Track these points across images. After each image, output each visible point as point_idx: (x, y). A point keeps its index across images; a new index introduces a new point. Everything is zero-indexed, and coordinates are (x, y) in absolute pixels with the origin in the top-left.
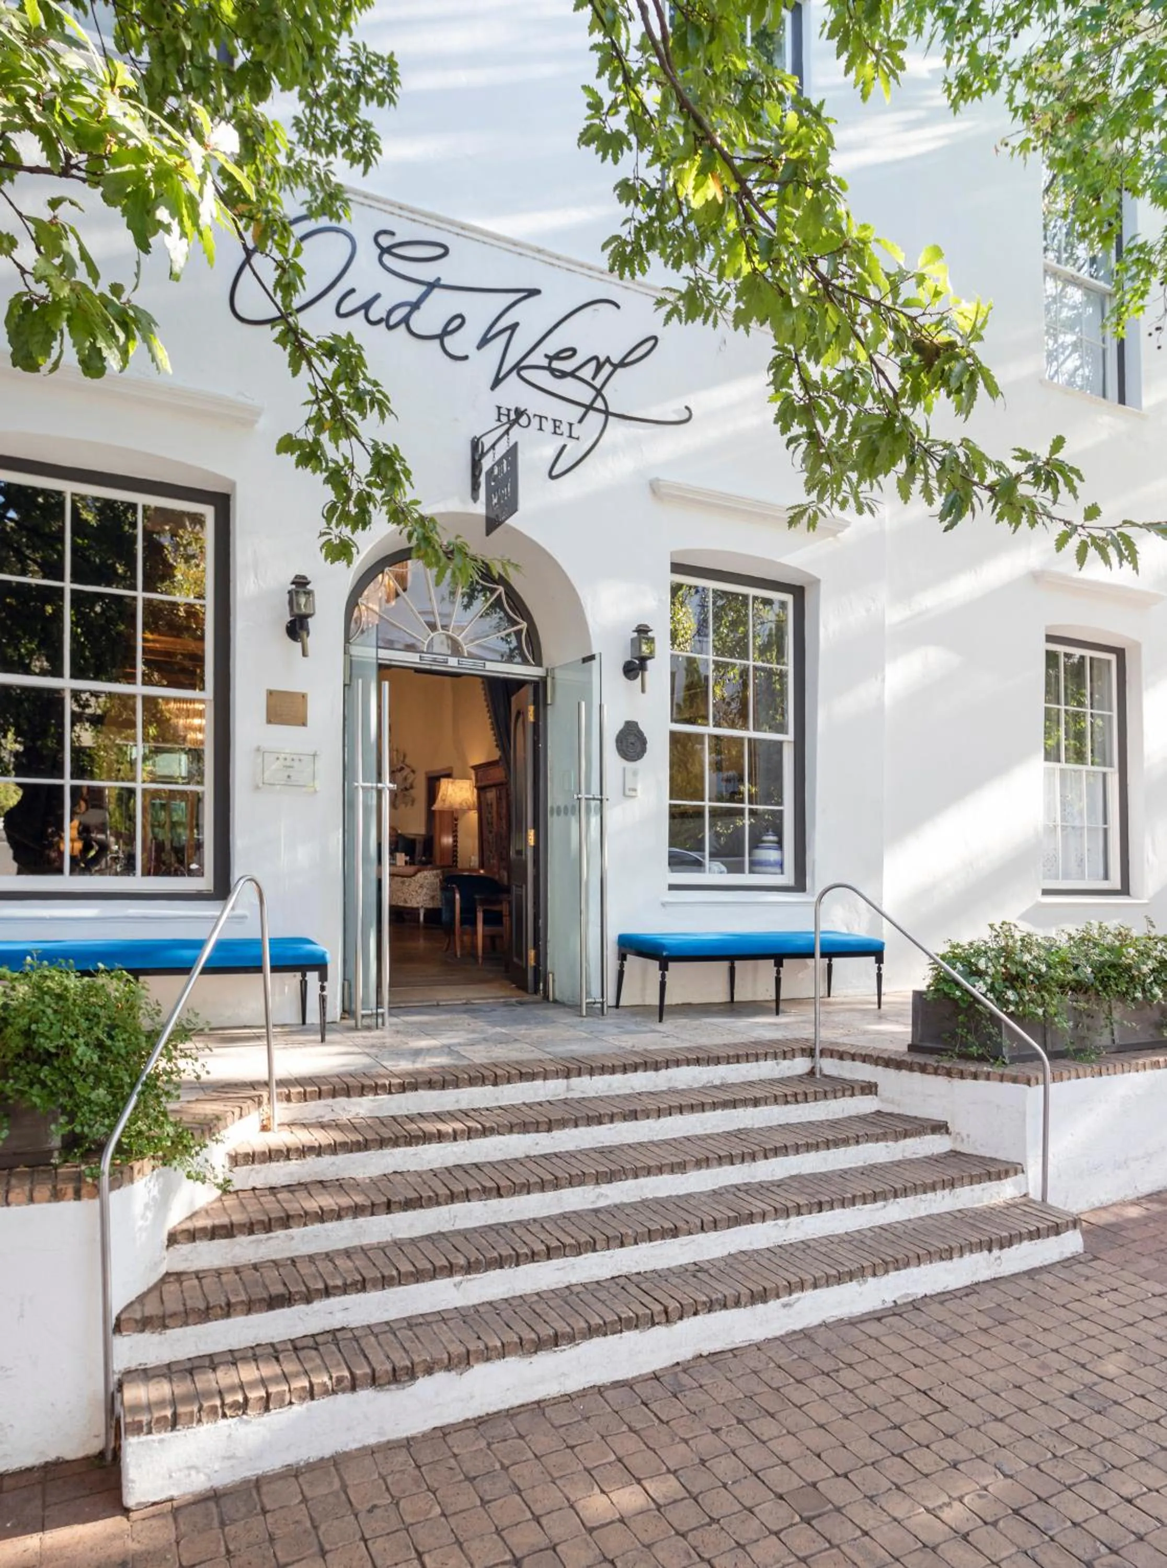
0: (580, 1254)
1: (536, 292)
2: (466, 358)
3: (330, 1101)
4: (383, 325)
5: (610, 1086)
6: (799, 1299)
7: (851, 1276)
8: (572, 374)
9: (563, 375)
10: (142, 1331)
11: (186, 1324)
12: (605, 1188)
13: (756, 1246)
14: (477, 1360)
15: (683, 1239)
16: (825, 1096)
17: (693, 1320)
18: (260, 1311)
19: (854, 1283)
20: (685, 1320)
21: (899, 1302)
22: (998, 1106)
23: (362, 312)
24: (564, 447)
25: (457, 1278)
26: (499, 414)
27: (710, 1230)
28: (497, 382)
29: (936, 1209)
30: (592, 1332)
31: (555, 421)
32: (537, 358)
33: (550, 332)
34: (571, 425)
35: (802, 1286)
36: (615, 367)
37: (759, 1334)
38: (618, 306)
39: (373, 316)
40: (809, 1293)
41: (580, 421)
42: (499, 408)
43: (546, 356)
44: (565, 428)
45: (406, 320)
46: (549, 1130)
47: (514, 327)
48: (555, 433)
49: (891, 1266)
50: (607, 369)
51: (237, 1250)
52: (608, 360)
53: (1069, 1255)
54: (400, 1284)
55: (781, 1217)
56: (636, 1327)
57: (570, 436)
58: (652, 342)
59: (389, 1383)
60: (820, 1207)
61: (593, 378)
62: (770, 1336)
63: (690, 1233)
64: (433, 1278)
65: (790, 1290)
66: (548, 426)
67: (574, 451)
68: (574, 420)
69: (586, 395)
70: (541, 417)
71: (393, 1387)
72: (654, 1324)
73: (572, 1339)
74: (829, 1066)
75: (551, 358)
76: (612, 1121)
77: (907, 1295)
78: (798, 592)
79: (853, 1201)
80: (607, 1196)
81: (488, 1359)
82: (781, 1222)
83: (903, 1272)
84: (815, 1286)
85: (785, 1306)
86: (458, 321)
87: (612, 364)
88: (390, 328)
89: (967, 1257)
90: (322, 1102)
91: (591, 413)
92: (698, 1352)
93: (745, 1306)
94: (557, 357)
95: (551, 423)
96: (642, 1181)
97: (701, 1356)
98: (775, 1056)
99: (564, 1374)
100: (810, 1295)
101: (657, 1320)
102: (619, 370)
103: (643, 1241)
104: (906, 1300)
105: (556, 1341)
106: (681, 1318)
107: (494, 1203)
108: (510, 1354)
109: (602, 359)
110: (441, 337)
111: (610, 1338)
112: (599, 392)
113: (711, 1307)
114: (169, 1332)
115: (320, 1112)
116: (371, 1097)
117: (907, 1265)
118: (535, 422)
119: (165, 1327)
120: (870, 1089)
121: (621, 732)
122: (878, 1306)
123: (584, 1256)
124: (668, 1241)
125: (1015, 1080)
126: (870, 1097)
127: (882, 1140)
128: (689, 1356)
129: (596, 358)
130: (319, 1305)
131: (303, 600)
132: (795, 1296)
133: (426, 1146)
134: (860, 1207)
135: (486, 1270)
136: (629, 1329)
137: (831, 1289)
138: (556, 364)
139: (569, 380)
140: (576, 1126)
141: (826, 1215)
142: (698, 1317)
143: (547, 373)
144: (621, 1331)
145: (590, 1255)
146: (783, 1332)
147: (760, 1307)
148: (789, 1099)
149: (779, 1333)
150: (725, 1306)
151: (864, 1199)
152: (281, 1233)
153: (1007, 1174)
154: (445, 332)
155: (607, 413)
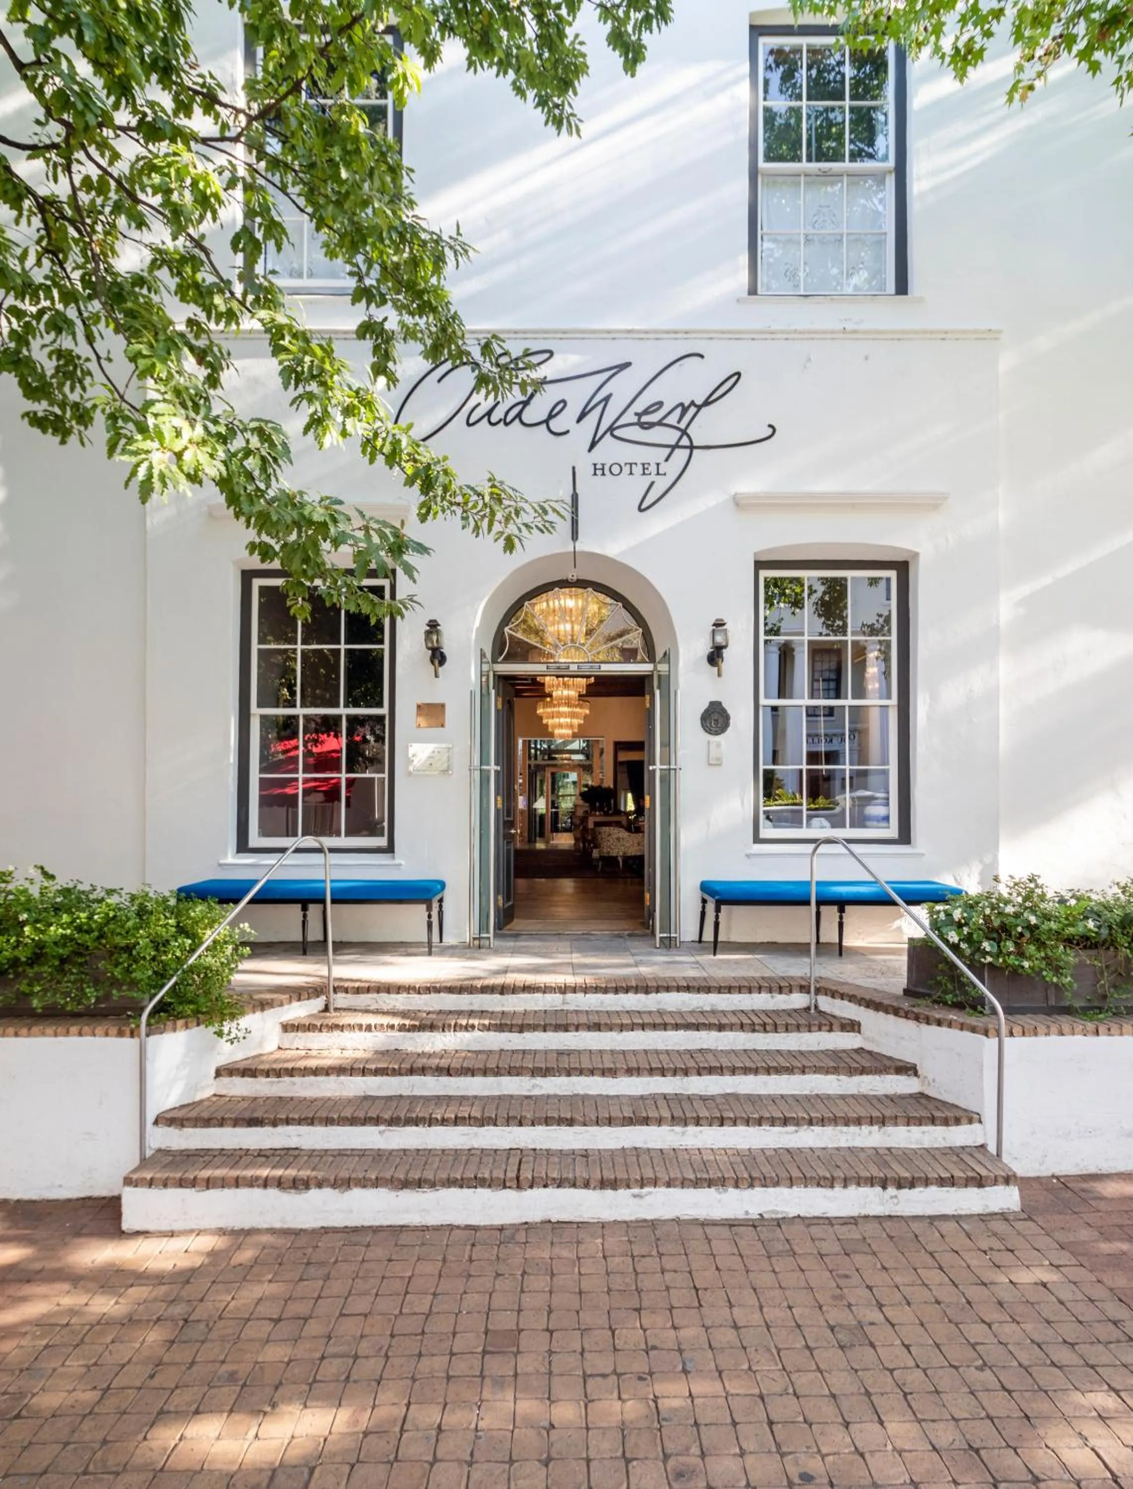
0: (483, 1125)
1: (628, 365)
2: (568, 432)
3: (375, 995)
4: (502, 423)
5: (602, 1003)
6: (650, 1193)
7: (710, 1183)
8: (660, 423)
9: (651, 425)
10: (170, 1126)
11: (195, 1126)
12: (539, 1080)
13: (651, 1145)
14: (356, 1185)
15: (577, 1129)
16: (798, 1028)
17: (542, 1191)
18: (242, 1126)
19: (713, 1190)
20: (535, 1189)
21: (766, 1216)
22: (959, 1055)
23: (486, 418)
24: (652, 483)
25: (382, 1128)
26: (595, 469)
27: (604, 1125)
28: (593, 444)
29: (858, 1143)
30: (450, 1183)
31: (643, 465)
32: (630, 417)
33: (640, 393)
34: (658, 464)
35: (655, 1183)
36: (699, 408)
37: (608, 1215)
38: (702, 356)
39: (493, 420)
40: (662, 1191)
41: (667, 460)
42: (595, 465)
43: (636, 414)
44: (653, 469)
45: (519, 415)
46: (521, 1031)
47: (607, 399)
48: (644, 474)
49: (757, 1183)
50: (693, 410)
51: (258, 1087)
52: (693, 403)
53: (997, 1210)
54: (338, 1125)
55: (678, 1124)
56: (490, 1186)
57: (658, 474)
58: (736, 377)
59: (290, 1188)
60: (722, 1122)
61: (679, 422)
62: (619, 1219)
63: (585, 1125)
64: (363, 1124)
65: (642, 1184)
66: (637, 470)
67: (661, 484)
68: (661, 460)
69: (671, 436)
70: (631, 464)
71: (293, 1191)
72: (505, 1187)
73: (433, 1185)
74: (826, 1003)
75: (639, 415)
76: (577, 1030)
77: (773, 1212)
78: (903, 568)
79: (759, 1122)
80: (541, 1087)
81: (364, 1187)
82: (678, 1129)
83: (771, 1190)
84: (669, 1185)
85: (635, 1196)
86: (561, 405)
87: (696, 406)
88: (506, 424)
89: (852, 1189)
90: (369, 996)
91: (677, 451)
92: (546, 1218)
93: (594, 1188)
94: (646, 412)
95: (640, 467)
96: (574, 1079)
97: (550, 1221)
98: (770, 990)
99: (424, 1210)
100: (661, 1192)
101: (508, 1184)
102: (704, 410)
103: (540, 1124)
104: (774, 1216)
105: (419, 1184)
106: (531, 1187)
107: (445, 1079)
108: (382, 1186)
109: (686, 405)
110: (546, 422)
111: (466, 1191)
112: (684, 432)
113: (560, 1183)
114: (185, 1130)
115: (368, 1002)
116: (405, 995)
117: (777, 1184)
118: (626, 469)
119: (183, 1126)
120: (853, 1026)
121: (706, 711)
122: (740, 1215)
123: (486, 1128)
124: (563, 1128)
125: (973, 1030)
126: (852, 1034)
127: (833, 1073)
128: (538, 1219)
129: (682, 404)
130: (281, 1129)
131: (435, 638)
132: (646, 1190)
133: (421, 1034)
134: (768, 1128)
135: (404, 1126)
136: (482, 1186)
137: (685, 1190)
138: (645, 419)
139: (657, 428)
140: (545, 1031)
141: (727, 1130)
142: (547, 1190)
143: (637, 427)
144: (476, 1187)
145: (492, 1128)
146: (633, 1218)
147: (609, 1192)
148: (757, 1028)
149: (627, 1218)
150: (574, 1185)
151: (773, 1122)
152: (287, 1079)
153: (957, 1121)
154: (551, 416)
155: (692, 447)
